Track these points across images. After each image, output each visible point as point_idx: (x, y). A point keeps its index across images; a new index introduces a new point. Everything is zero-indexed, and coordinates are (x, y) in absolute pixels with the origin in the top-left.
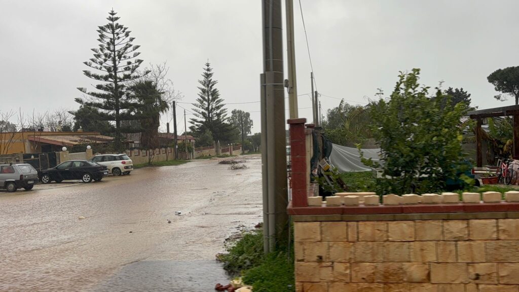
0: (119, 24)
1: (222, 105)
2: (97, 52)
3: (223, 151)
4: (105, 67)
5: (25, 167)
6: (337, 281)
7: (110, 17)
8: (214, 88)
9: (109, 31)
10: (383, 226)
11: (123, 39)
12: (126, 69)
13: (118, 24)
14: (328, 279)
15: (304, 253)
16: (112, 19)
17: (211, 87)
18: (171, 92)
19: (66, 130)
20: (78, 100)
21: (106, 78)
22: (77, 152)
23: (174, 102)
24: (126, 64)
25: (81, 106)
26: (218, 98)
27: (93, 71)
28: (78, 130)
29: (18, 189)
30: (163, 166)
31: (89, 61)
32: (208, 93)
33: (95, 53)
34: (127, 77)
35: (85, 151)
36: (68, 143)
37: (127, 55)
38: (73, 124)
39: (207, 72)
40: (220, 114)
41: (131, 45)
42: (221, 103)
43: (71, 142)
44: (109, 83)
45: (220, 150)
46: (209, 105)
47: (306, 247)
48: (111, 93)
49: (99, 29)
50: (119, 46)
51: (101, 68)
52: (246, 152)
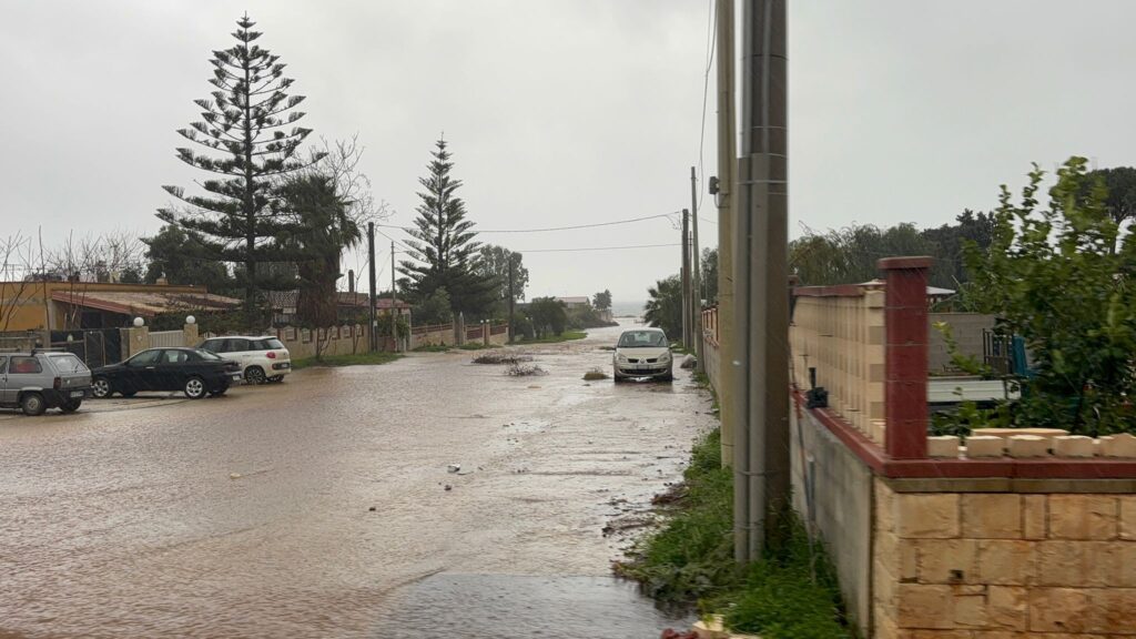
0: (261, 48)
1: (471, 235)
2: (207, 108)
3: (471, 335)
4: (226, 142)
5: (62, 360)
6: (994, 629)
7: (240, 32)
8: (454, 195)
9: (236, 61)
10: (1107, 505)
11: (269, 82)
12: (271, 148)
13: (257, 47)
14: (974, 623)
15: (919, 564)
16: (242, 36)
17: (447, 194)
18: (366, 201)
19: (130, 279)
20: (164, 215)
21: (227, 167)
22: (162, 329)
23: (371, 225)
24: (273, 137)
25: (163, 228)
26: (461, 218)
27: (199, 151)
28: (158, 280)
29: (48, 410)
30: (349, 365)
31: (190, 128)
32: (439, 207)
33: (206, 111)
34: (274, 166)
35: (182, 328)
36: (142, 310)
37: (275, 117)
38: (145, 269)
39: (438, 160)
40: (465, 253)
41: (284, 96)
42: (468, 230)
43: (150, 308)
44: (235, 177)
45: (465, 334)
46: (441, 233)
47: (923, 551)
48: (239, 201)
49: (215, 58)
50: (259, 96)
51: (217, 143)
52: (517, 338)
